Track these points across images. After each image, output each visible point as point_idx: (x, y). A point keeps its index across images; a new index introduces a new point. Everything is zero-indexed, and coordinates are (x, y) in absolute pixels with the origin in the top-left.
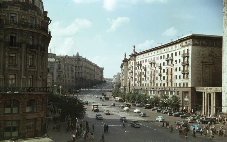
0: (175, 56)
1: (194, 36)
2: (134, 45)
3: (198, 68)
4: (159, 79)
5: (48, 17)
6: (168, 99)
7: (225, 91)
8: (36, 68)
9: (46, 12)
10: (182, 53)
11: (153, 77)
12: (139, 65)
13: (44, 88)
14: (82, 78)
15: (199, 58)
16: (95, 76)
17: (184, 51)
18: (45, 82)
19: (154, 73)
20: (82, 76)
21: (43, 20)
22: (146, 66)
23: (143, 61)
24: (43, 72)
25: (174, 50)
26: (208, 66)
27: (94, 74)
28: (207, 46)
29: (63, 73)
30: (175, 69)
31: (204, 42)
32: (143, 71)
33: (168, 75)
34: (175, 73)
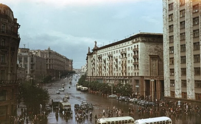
0: (128, 50)
1: (142, 34)
2: (96, 41)
3: (146, 61)
4: (116, 70)
5: (17, 23)
6: (123, 87)
7: (166, 79)
8: (7, 65)
9: (16, 19)
10: (134, 48)
11: (111, 68)
12: (100, 58)
13: (14, 80)
14: (53, 69)
15: (147, 52)
16: (65, 67)
17: (135, 46)
18: (15, 76)
19: (112, 64)
20: (53, 67)
21: (13, 26)
22: (105, 59)
23: (103, 54)
24: (13, 68)
25: (127, 46)
26: (154, 58)
27: (64, 65)
28: (153, 42)
29: (36, 65)
30: (128, 61)
31: (150, 39)
32: (103, 63)
33: (123, 66)
34: (128, 65)
